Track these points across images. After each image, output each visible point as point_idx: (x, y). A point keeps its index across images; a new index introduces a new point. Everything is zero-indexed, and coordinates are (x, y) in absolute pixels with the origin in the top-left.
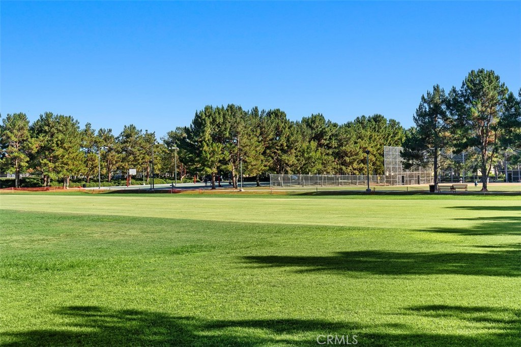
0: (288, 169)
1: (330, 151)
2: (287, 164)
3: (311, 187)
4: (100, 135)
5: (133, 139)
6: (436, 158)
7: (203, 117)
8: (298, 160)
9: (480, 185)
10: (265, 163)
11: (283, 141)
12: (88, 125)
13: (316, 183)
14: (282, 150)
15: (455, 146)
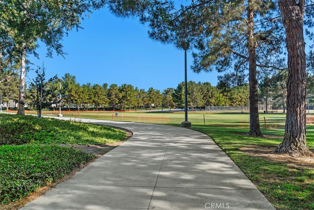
0: (212, 104)
1: (228, 98)
2: (211, 102)
3: (220, 111)
4: (141, 91)
5: (152, 92)
6: (267, 101)
7: (182, 86)
8: (215, 101)
9: (283, 111)
10: (203, 102)
11: (210, 94)
12: (137, 88)
13: (222, 110)
14: (209, 97)
15: (273, 97)
